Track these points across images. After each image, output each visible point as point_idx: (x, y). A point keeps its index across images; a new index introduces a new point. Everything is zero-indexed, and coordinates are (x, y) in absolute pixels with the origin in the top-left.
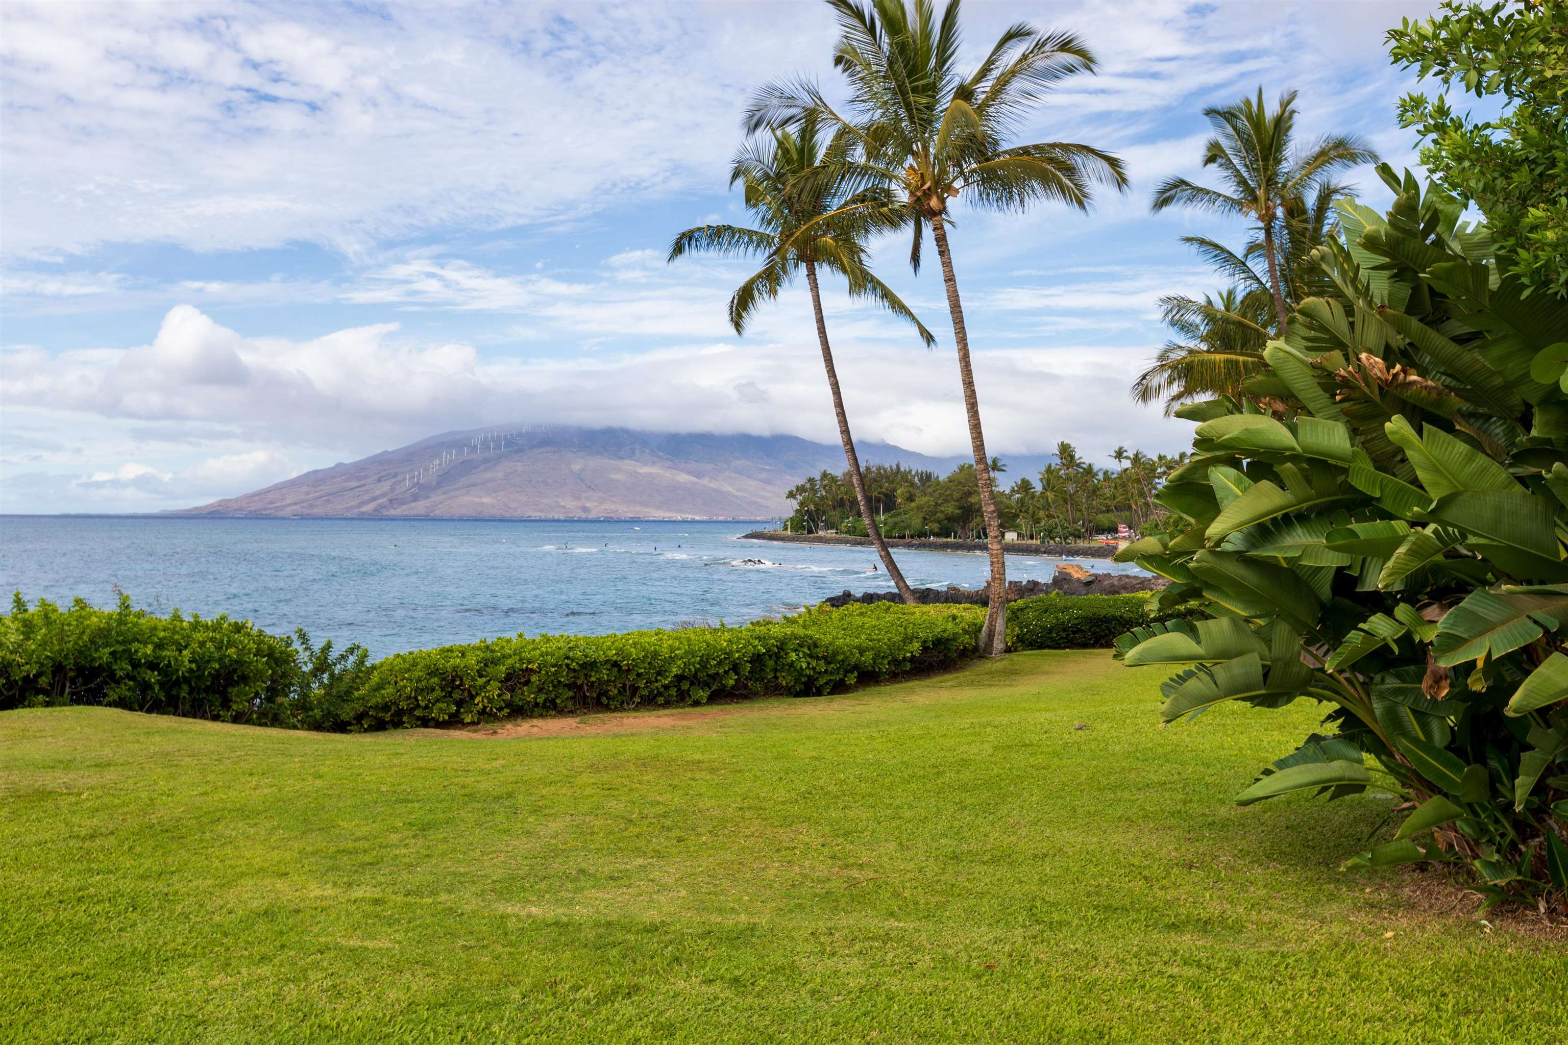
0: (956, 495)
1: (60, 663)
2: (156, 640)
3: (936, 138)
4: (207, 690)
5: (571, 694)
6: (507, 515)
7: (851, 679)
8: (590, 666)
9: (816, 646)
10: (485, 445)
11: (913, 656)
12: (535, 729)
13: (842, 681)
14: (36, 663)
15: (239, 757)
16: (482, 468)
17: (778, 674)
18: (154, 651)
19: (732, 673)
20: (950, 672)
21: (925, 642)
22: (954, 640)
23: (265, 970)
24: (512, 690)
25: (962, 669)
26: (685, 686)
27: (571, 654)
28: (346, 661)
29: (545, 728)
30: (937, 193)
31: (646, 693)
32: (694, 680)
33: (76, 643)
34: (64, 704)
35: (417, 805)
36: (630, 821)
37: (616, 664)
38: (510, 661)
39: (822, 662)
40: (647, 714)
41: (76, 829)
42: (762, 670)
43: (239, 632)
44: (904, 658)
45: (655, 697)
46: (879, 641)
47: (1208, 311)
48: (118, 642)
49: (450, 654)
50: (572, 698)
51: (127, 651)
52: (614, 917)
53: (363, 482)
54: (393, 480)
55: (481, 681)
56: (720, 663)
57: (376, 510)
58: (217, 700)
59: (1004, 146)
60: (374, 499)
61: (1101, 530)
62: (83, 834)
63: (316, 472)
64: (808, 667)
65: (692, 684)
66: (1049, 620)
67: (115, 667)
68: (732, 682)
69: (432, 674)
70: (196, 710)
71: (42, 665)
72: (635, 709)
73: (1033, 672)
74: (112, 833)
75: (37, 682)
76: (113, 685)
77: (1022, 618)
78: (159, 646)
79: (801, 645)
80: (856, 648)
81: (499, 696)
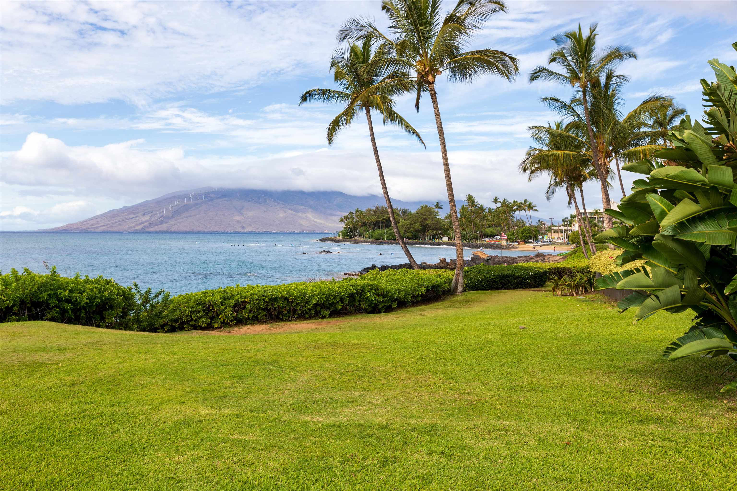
0: (420, 220)
1: (23, 300)
2: (69, 288)
3: (431, 47)
4: (94, 312)
5: (265, 313)
6: (206, 230)
7: (395, 305)
8: (274, 300)
9: (378, 289)
10: (195, 197)
11: (422, 294)
12: (249, 330)
13: (390, 306)
14: (12, 300)
15: (129, 344)
16: (193, 208)
17: (361, 303)
18: (68, 294)
19: (340, 303)
20: (438, 301)
21: (427, 287)
22: (441, 286)
23: (199, 453)
24: (237, 312)
25: (443, 300)
26: (319, 309)
27: (265, 294)
28: (158, 298)
29: (254, 330)
30: (431, 73)
31: (300, 312)
32: (323, 306)
33: (31, 290)
34: (26, 320)
35: (232, 367)
36: (342, 373)
37: (286, 299)
38: (236, 298)
39: (381, 297)
40: (302, 322)
41: (63, 381)
42: (354, 301)
43: (108, 284)
44: (418, 295)
45: (304, 314)
46: (407, 287)
47: (549, 132)
48: (51, 289)
49: (207, 294)
50: (265, 315)
51: (56, 294)
52: (362, 422)
53: (136, 215)
54: (151, 214)
55: (222, 307)
56: (335, 298)
57: (143, 228)
58: (98, 318)
59: (462, 52)
60: (142, 223)
61: (487, 236)
62: (68, 383)
63: (113, 210)
64: (375, 300)
65: (322, 308)
66: (481, 277)
67: (50, 302)
68: (340, 307)
69: (199, 304)
70: (88, 322)
71: (15, 301)
72: (295, 320)
73: (477, 301)
74: (82, 383)
75: (13, 310)
76: (49, 311)
77: (468, 276)
78: (71, 291)
79: (371, 289)
80: (397, 290)
81: (231, 314)
